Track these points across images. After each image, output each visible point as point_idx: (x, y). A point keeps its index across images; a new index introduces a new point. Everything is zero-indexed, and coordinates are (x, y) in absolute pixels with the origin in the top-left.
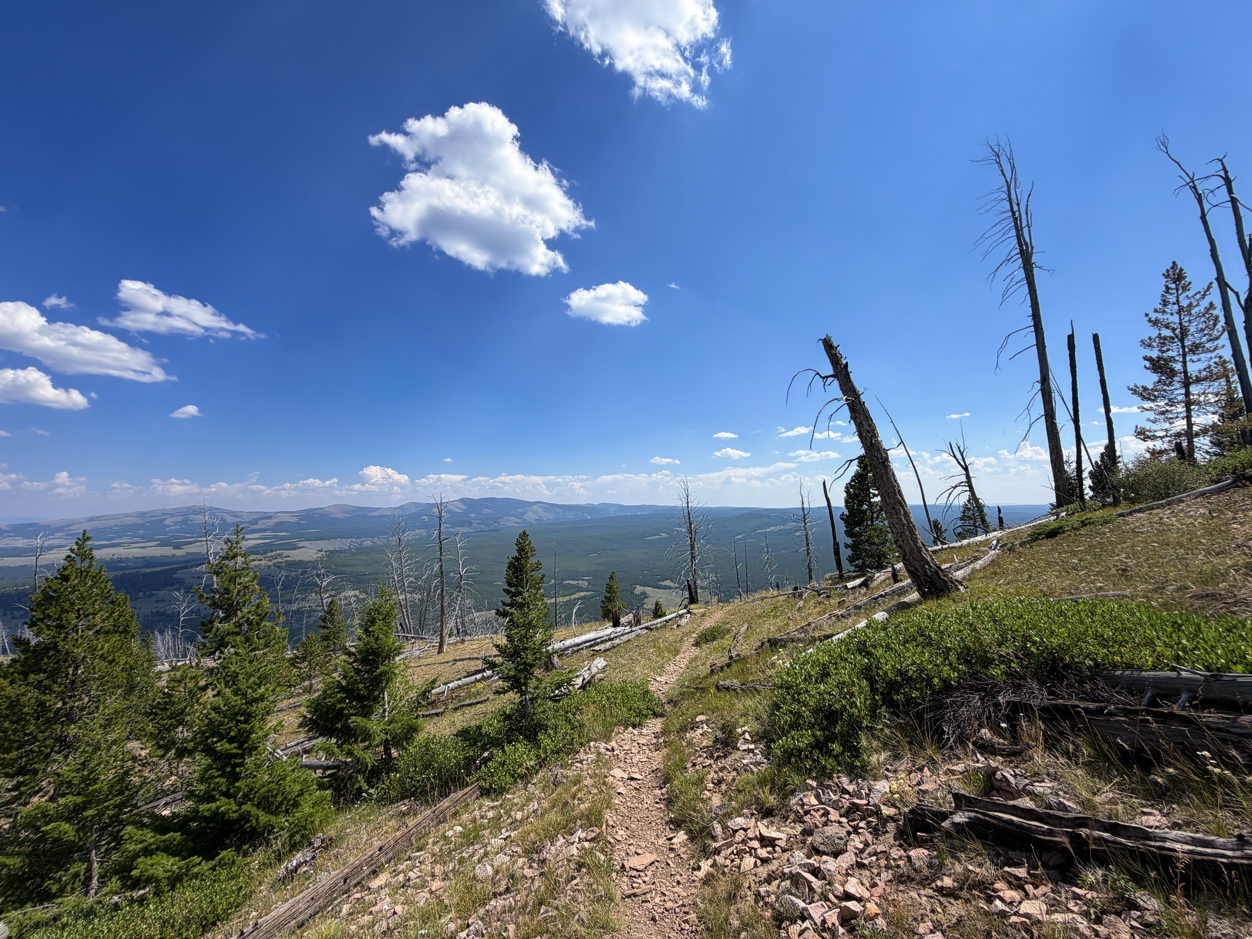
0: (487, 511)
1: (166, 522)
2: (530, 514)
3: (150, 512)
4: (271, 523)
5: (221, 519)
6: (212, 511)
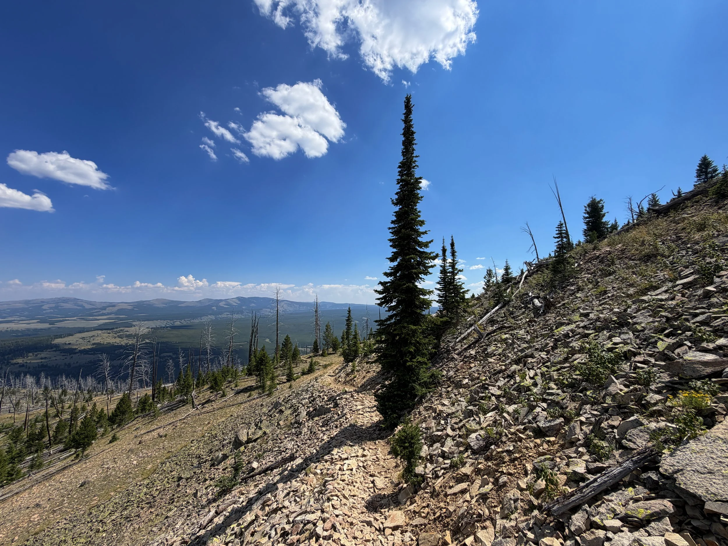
0: (253, 305)
1: (44, 307)
2: (280, 308)
3: (33, 300)
4: (115, 309)
5: (82, 306)
6: (75, 301)
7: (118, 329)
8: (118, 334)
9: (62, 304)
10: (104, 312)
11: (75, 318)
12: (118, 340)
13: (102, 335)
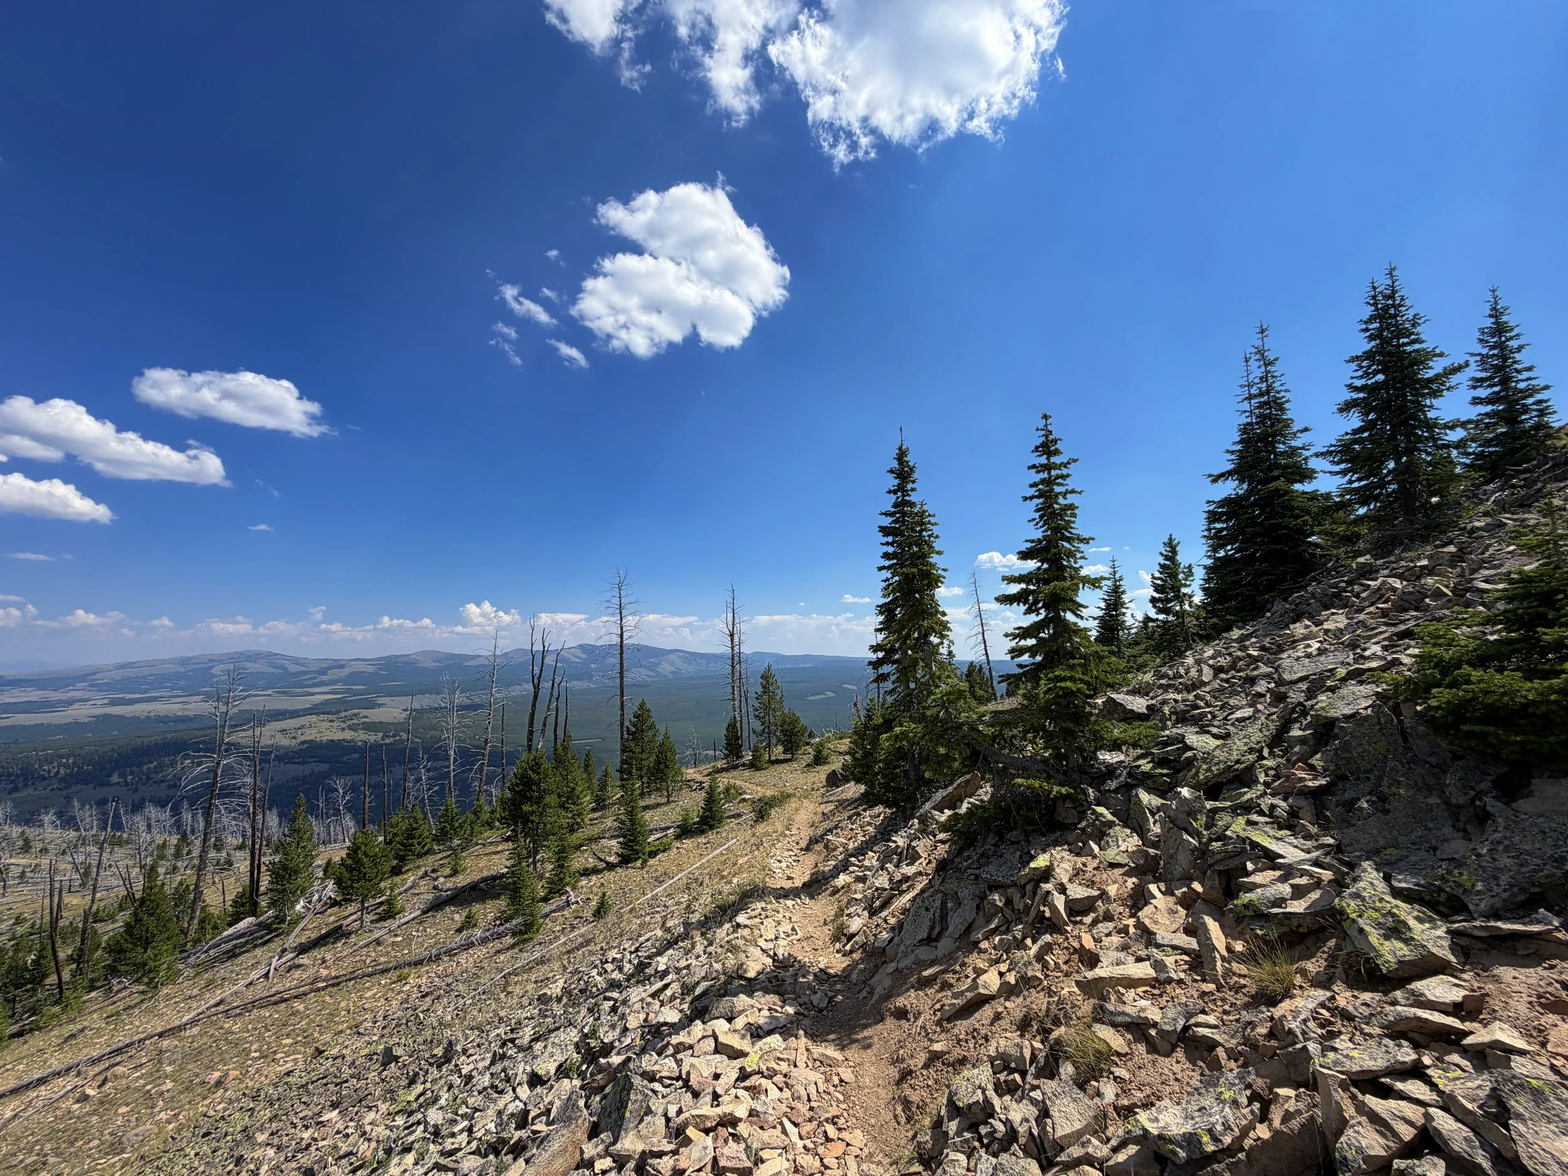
0: (611, 660)
1: (213, 671)
2: (665, 665)
3: (194, 657)
4: (344, 673)
5: (282, 667)
6: (270, 657)
7: (349, 713)
8: (349, 723)
9: (247, 664)
10: (324, 678)
11: (269, 692)
12: (348, 735)
13: (318, 724)
